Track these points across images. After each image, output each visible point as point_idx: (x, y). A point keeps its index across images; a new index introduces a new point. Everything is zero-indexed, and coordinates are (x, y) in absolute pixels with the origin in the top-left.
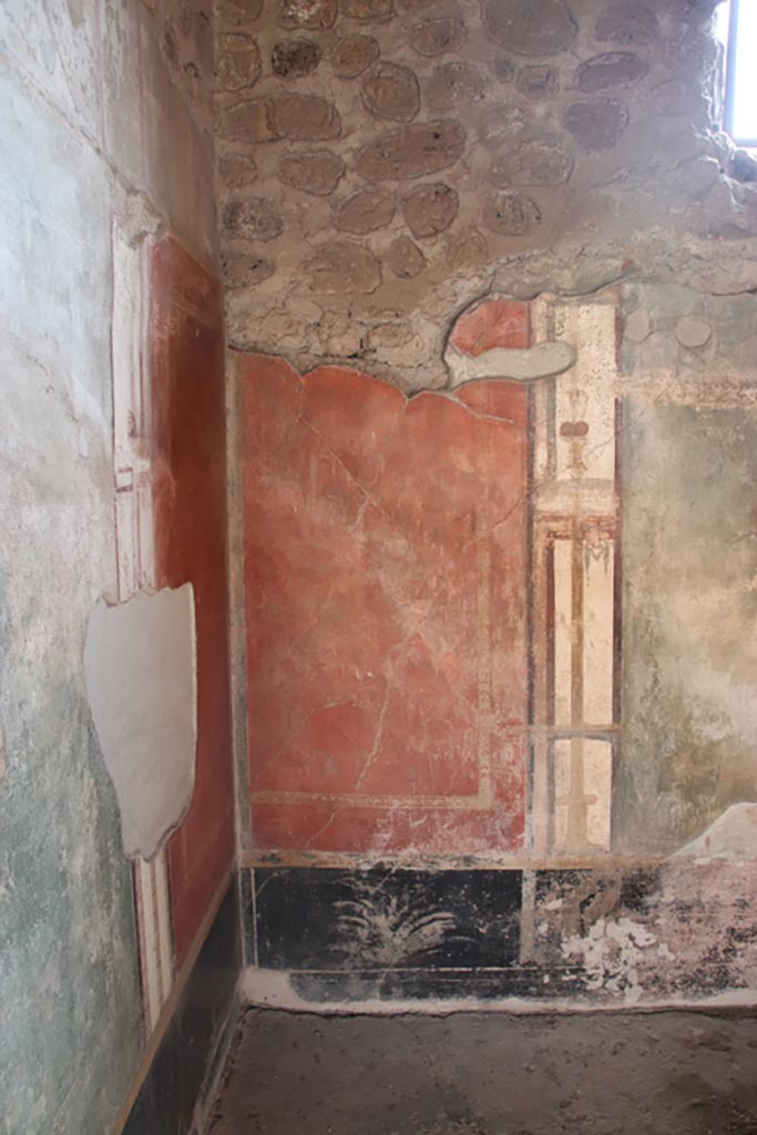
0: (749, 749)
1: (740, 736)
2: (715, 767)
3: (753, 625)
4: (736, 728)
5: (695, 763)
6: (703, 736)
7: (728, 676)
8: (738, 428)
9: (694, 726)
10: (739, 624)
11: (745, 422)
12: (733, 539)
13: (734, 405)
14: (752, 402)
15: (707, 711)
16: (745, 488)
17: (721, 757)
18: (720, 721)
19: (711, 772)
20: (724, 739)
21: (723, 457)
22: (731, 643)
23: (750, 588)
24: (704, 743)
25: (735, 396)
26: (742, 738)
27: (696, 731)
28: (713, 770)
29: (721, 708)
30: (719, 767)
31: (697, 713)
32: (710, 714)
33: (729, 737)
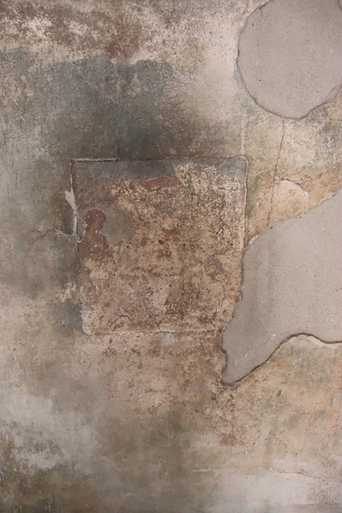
0: (86, 478)
1: (73, 465)
2: (49, 496)
3: (73, 344)
4: (67, 457)
5: (25, 493)
6: (29, 466)
7: (50, 402)
8: (23, 78)
9: (19, 456)
10: (54, 343)
11: (32, 69)
12: (34, 235)
13: (14, 45)
14: (40, 40)
15: (31, 439)
16: (41, 164)
17: (54, 486)
18: (48, 450)
19: (45, 502)
20: (55, 468)
21: (7, 122)
22: (48, 365)
23: (63, 299)
24: (32, 472)
25: (14, 31)
26: (76, 468)
27: (21, 460)
28: (47, 499)
29: (46, 436)
30: (53, 496)
31: (18, 441)
32: (35, 442)
33: (60, 465)
